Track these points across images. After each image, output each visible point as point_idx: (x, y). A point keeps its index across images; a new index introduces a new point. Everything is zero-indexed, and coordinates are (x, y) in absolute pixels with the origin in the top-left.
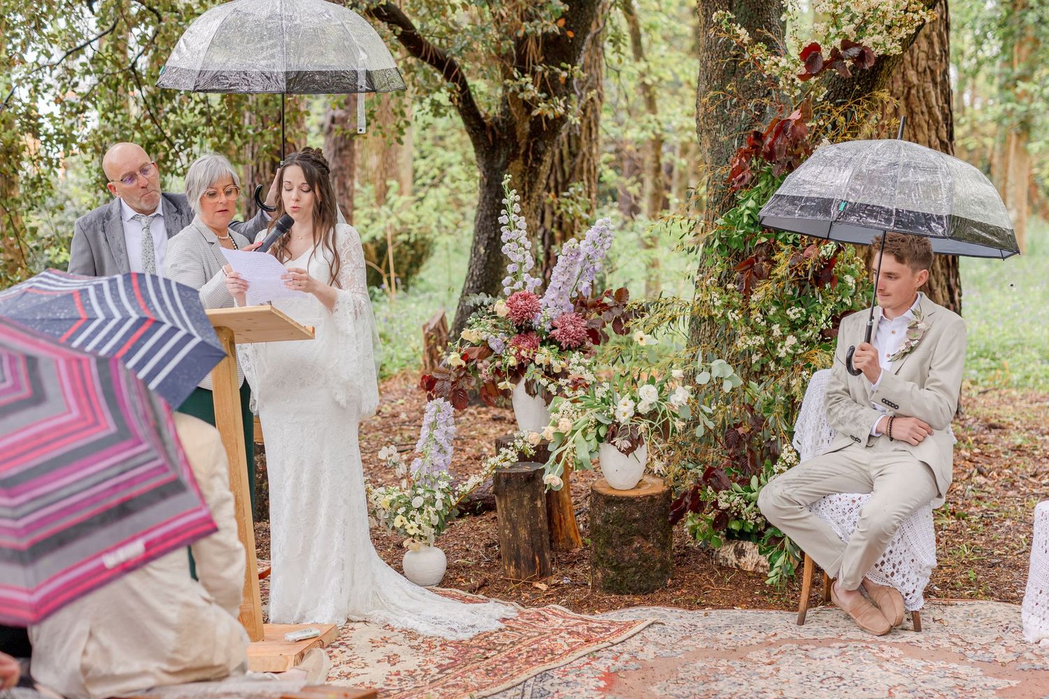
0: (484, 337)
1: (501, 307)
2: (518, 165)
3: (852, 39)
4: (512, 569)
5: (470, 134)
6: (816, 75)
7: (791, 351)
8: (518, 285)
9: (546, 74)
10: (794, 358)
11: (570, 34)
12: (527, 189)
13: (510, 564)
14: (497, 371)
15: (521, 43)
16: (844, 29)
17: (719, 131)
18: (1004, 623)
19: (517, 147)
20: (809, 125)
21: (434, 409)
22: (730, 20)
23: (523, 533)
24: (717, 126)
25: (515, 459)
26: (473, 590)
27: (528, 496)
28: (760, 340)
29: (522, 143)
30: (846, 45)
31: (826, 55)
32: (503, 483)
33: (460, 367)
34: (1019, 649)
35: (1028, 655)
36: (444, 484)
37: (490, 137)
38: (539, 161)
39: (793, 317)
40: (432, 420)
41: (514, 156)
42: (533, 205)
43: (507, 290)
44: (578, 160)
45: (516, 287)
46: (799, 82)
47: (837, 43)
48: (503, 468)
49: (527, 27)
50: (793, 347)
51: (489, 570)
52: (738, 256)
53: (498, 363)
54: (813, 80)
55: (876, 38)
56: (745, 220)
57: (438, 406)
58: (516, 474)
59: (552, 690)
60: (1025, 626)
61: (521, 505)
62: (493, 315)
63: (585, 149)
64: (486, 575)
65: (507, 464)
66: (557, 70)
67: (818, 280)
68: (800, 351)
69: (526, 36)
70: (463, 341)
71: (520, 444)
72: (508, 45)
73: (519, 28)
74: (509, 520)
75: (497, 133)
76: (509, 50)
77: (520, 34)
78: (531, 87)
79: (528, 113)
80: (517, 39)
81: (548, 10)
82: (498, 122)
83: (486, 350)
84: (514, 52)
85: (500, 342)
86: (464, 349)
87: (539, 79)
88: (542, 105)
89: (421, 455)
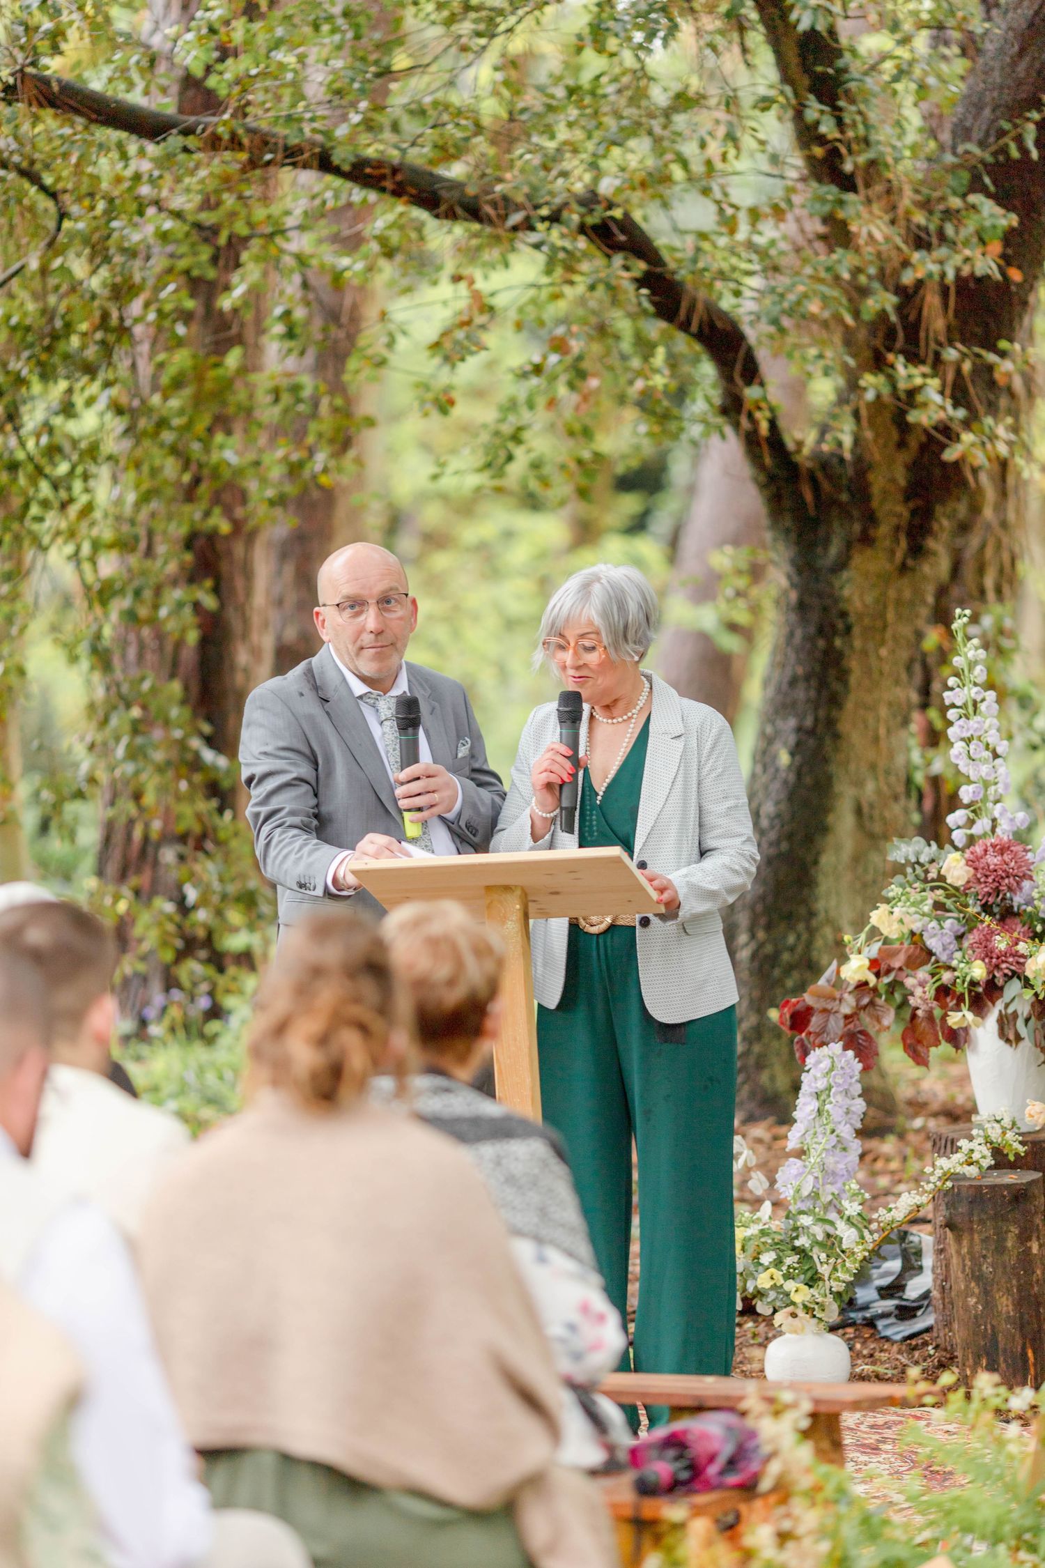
0: (916, 927)
1: (955, 868)
2: (871, 563)
5: (763, 487)
8: (983, 825)
9: (967, 366)
11: (1016, 275)
14: (943, 992)
15: (909, 296)
19: (871, 519)
21: (825, 1065)
23: (1005, 1304)
25: (989, 1161)
27: (1015, 1230)
29: (886, 511)
32: (963, 1208)
33: (863, 985)
36: (852, 1208)
37: (808, 496)
38: (922, 551)
40: (821, 1084)
41: (866, 540)
43: (958, 836)
44: (974, 541)
45: (977, 830)
48: (964, 1177)
49: (924, 265)
53: (946, 977)
57: (833, 1061)
58: (993, 1188)
61: (1000, 1249)
62: (941, 883)
65: (972, 1171)
66: (991, 357)
69: (920, 284)
70: (875, 932)
71: (995, 1133)
72: (883, 301)
73: (906, 264)
74: (977, 1277)
75: (826, 486)
76: (883, 315)
77: (908, 278)
78: (938, 399)
79: (902, 444)
80: (900, 290)
81: (970, 227)
82: (827, 464)
83: (922, 954)
84: (893, 318)
85: (949, 938)
86: (874, 949)
87: (950, 376)
88: (967, 437)
89: (801, 1153)
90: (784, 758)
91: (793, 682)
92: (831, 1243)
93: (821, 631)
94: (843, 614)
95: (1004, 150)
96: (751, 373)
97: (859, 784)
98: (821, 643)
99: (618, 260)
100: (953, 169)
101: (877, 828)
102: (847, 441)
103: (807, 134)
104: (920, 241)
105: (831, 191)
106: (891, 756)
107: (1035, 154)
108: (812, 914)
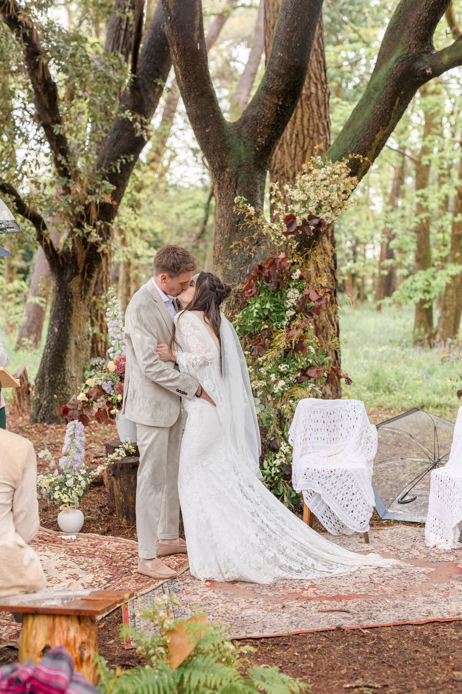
0: (100, 383)
1: (111, 366)
2: (77, 280)
3: (314, 214)
4: (124, 520)
5: (49, 260)
6: (293, 233)
7: (281, 389)
8: (118, 352)
9: (103, 227)
10: (283, 394)
11: (115, 203)
12: (83, 293)
13: (123, 517)
14: (109, 403)
15: (87, 208)
16: (310, 209)
17: (228, 263)
18: (413, 537)
19: (78, 268)
20: (288, 261)
21: (72, 427)
22: (245, 202)
23: (131, 499)
24: (227, 261)
25: (125, 455)
26: (104, 534)
28: (263, 383)
29: (81, 266)
30: (311, 217)
31: (299, 222)
32: (118, 470)
33: (84, 401)
34: (427, 551)
35: (432, 554)
36: (83, 472)
37: (61, 262)
38: (90, 277)
39: (282, 370)
40: (72, 433)
41: (76, 274)
42: (87, 303)
43: (111, 356)
46: (283, 237)
47: (306, 216)
48: (117, 461)
49: (91, 199)
50: (283, 387)
51: (107, 521)
52: (251, 336)
53: (110, 399)
54: (290, 236)
55: (328, 214)
56: (255, 315)
57: (75, 425)
58: (127, 464)
59: (181, 588)
60: (426, 538)
61: (129, 483)
62: (107, 370)
63: (104, 269)
64: (109, 525)
65: (119, 458)
66: (109, 224)
67: (296, 350)
68: (286, 389)
69: (90, 204)
70: (87, 386)
71: (126, 446)
72: (80, 209)
73: (86, 199)
74: (122, 491)
75: (65, 260)
76: (80, 212)
77: (87, 202)
78: (95, 235)
79: (85, 248)
80: (84, 205)
81: (103, 189)
82: (66, 253)
83: (101, 391)
84: (83, 213)
85: (110, 386)
86: (87, 391)
87: (98, 228)
88: (103, 246)
89: (66, 455)
90: (56, 330)
91: (58, 310)
92: (76, 481)
93: (65, 297)
94: (71, 293)
95: (111, 170)
96: (45, 227)
97: (76, 336)
98: (65, 300)
99: (7, 195)
100: (98, 174)
101: (81, 348)
102: (70, 247)
103: (58, 164)
104: (90, 193)
105: (66, 179)
106: (84, 329)
107: (119, 172)
108: (65, 370)
